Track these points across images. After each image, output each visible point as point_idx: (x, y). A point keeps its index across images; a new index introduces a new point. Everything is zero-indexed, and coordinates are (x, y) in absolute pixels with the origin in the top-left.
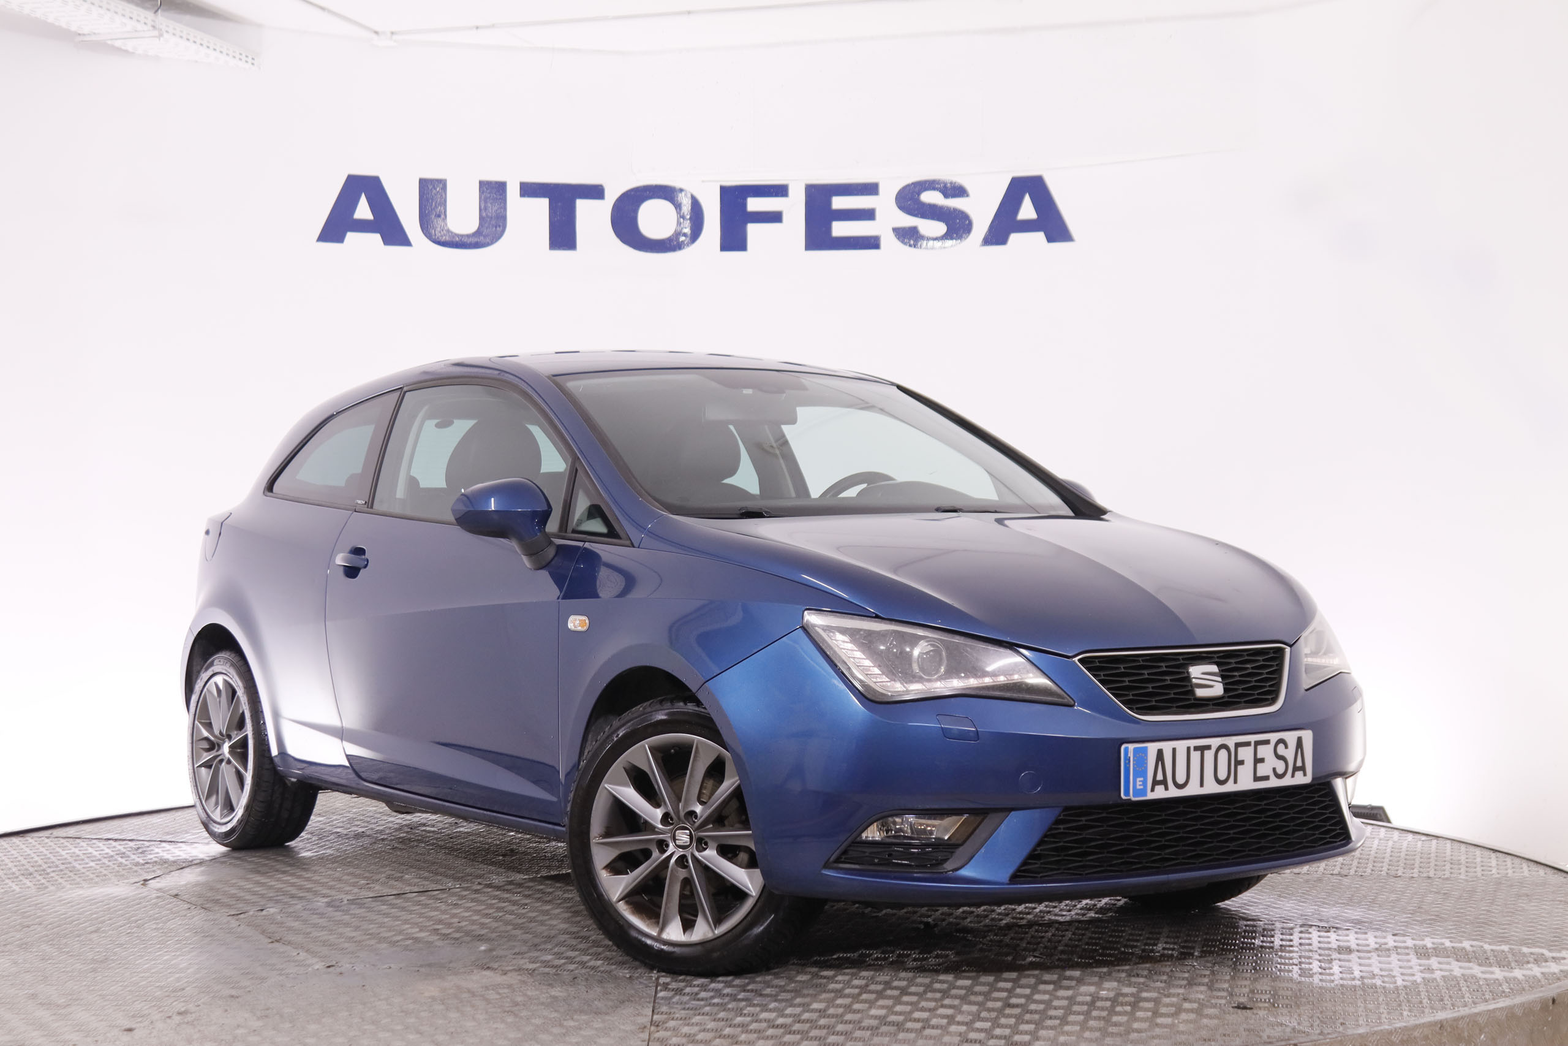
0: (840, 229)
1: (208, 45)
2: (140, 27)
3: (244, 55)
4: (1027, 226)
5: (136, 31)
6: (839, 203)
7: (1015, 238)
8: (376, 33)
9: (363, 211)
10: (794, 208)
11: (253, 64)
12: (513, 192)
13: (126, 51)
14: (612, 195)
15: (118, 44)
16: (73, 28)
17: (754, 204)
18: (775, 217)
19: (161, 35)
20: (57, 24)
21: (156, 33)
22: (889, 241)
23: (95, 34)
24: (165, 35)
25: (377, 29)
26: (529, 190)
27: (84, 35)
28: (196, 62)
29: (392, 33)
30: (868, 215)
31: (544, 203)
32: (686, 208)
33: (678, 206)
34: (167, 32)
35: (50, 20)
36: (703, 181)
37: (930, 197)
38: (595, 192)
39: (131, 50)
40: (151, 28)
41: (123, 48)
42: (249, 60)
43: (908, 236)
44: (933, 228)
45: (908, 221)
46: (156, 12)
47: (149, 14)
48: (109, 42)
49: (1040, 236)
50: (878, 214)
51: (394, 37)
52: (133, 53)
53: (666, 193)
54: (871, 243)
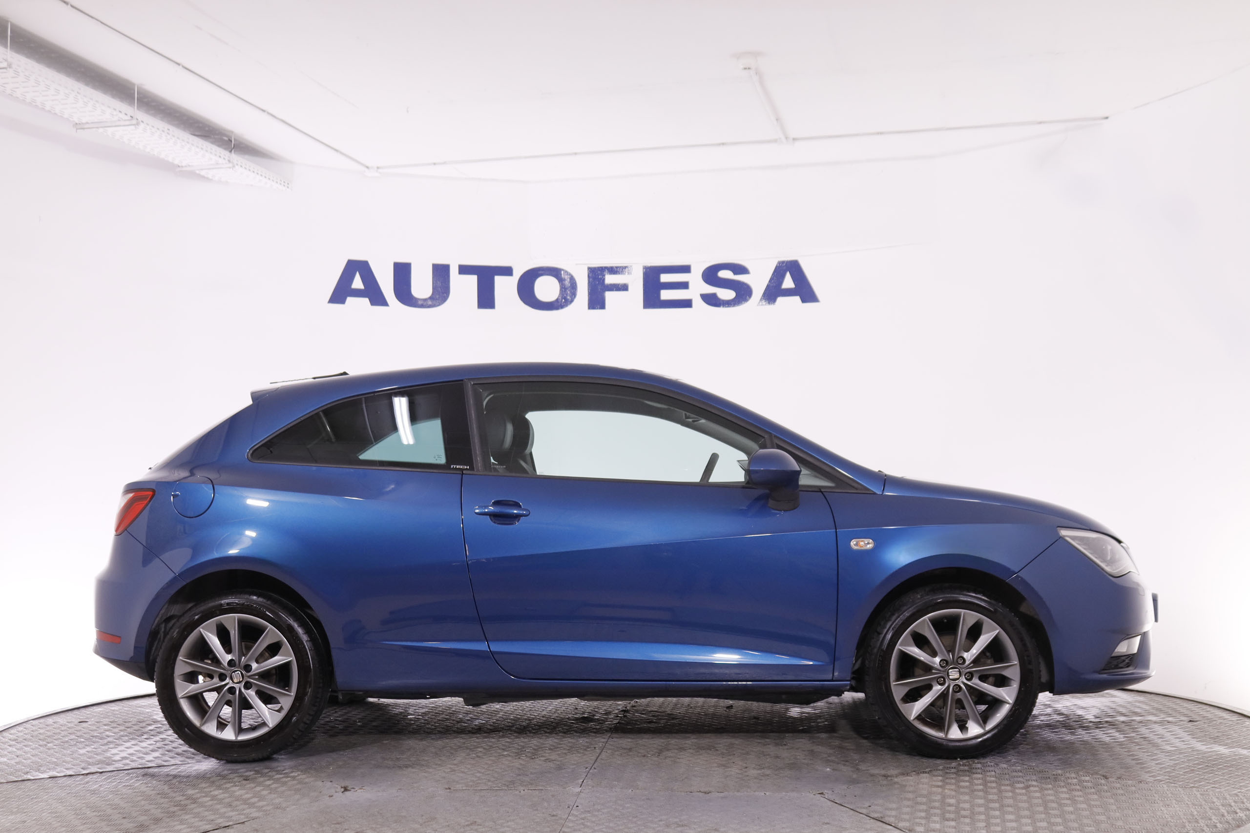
0: (666, 295)
1: (262, 174)
2: (221, 161)
3: (283, 181)
4: (788, 293)
5: (217, 164)
6: (665, 278)
7: (780, 300)
8: (367, 167)
9: (358, 283)
10: (636, 282)
11: (288, 187)
12: (454, 271)
13: (207, 178)
14: (518, 273)
15: (203, 173)
16: (176, 162)
17: (610, 279)
18: (624, 288)
19: (234, 166)
20: (166, 159)
21: (231, 165)
22: (698, 302)
23: (189, 166)
24: (237, 167)
25: (368, 165)
26: (464, 270)
27: (182, 167)
28: (252, 185)
29: (378, 168)
30: (684, 285)
31: (473, 279)
32: (567, 283)
33: (561, 280)
34: (237, 164)
35: (162, 156)
36: (577, 264)
37: (725, 274)
38: (507, 271)
39: (210, 177)
40: (228, 162)
41: (206, 176)
42: (286, 184)
43: (711, 300)
44: (727, 294)
45: (710, 289)
46: (231, 151)
47: (227, 153)
48: (197, 172)
49: (797, 299)
50: (690, 285)
51: (380, 170)
52: (211, 180)
53: (554, 272)
54: (687, 304)
